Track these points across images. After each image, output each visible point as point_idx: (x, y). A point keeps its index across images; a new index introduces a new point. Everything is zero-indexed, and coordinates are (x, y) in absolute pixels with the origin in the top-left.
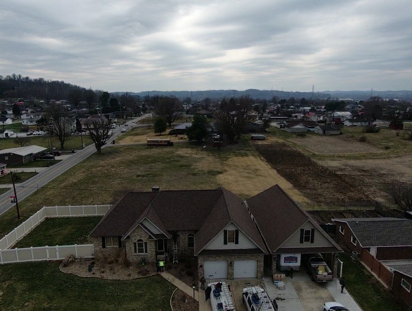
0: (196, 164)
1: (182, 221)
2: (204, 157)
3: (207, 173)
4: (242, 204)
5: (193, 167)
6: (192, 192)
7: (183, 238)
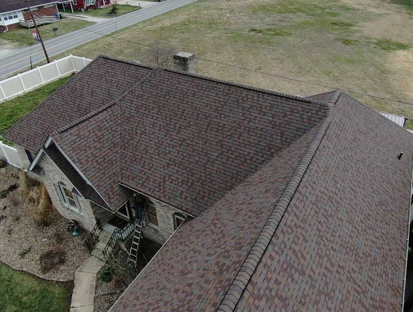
0: (364, 23)
1: (166, 171)
2: (389, 14)
3: (376, 43)
4: (399, 158)
5: (355, 28)
6: (232, 89)
7: (162, 213)
